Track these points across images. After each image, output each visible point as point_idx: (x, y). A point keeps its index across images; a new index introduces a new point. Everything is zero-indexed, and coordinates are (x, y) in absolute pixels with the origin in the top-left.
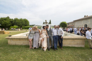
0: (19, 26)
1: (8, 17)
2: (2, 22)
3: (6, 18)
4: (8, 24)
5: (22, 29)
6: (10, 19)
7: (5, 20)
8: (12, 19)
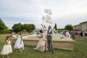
0: (27, 30)
1: (20, 23)
2: (16, 27)
3: (18, 24)
4: (19, 29)
5: (29, 32)
6: (21, 25)
7: (17, 25)
8: (23, 25)
